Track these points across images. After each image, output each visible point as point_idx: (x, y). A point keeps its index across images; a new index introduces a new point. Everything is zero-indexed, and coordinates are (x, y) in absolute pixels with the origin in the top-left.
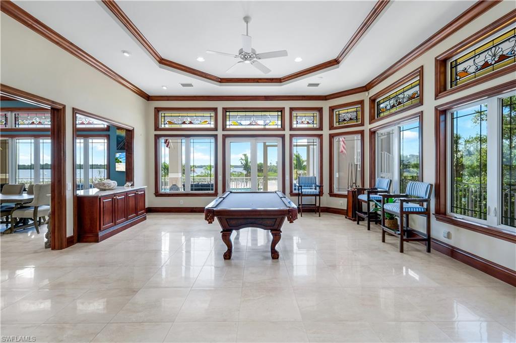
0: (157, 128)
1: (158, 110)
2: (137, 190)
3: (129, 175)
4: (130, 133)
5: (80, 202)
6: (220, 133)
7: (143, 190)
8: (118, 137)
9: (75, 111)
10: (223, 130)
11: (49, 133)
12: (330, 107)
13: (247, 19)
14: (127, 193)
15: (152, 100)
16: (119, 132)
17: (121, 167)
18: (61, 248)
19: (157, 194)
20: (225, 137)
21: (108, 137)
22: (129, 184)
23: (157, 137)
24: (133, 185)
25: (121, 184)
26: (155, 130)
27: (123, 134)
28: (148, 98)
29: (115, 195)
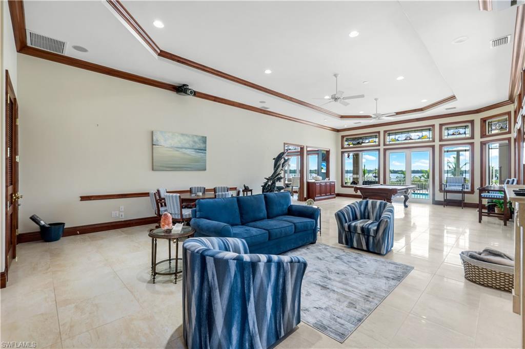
0: (343, 148)
1: (343, 137)
2: (331, 182)
3: (327, 175)
4: (328, 152)
5: (308, 184)
6: (382, 147)
7: (334, 182)
8: (323, 154)
9: (307, 147)
10: (384, 145)
11: (299, 153)
12: (481, 119)
13: (376, 99)
14: (326, 182)
15: (340, 131)
16: (323, 152)
17: (324, 171)
18: (303, 201)
19: (342, 186)
20: (385, 150)
21: (318, 154)
22: (327, 179)
23: (343, 153)
24: (329, 180)
25: (323, 179)
26: (342, 149)
27: (325, 152)
28: (338, 131)
29: (321, 182)
